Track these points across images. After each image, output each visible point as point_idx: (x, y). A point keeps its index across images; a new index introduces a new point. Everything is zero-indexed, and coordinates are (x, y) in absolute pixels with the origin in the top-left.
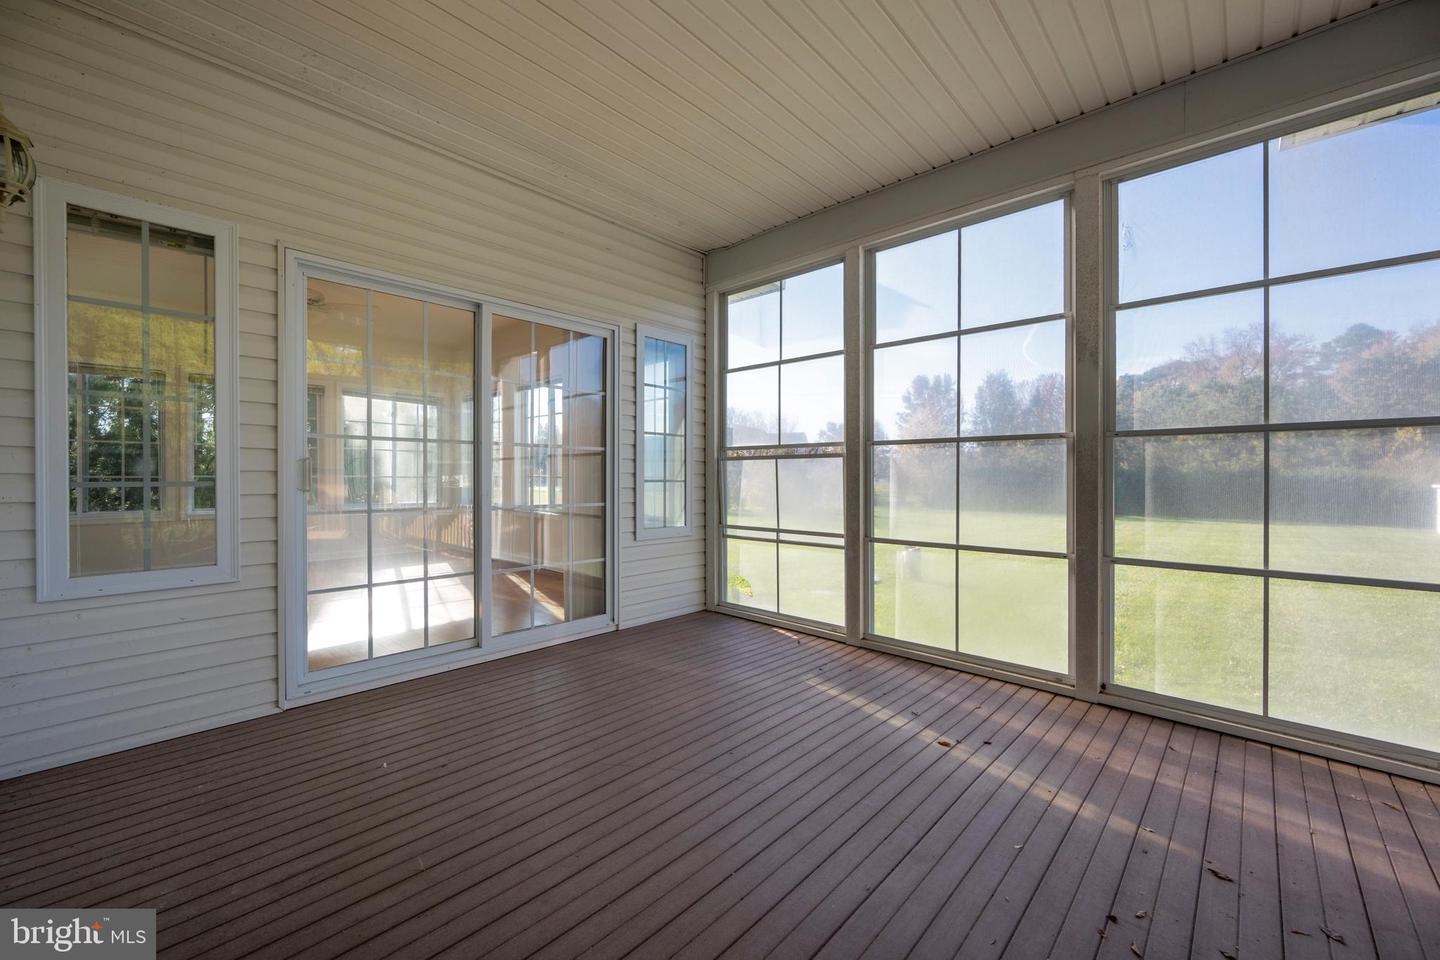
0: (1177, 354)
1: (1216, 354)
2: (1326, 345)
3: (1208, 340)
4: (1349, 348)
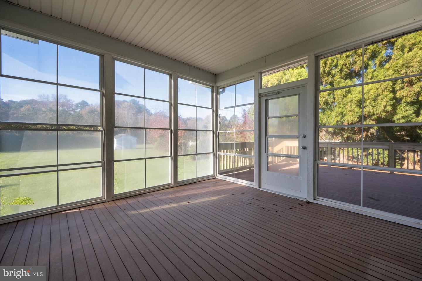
0: (36, 98)
1: (49, 100)
2: (77, 104)
3: (46, 96)
4: (82, 106)
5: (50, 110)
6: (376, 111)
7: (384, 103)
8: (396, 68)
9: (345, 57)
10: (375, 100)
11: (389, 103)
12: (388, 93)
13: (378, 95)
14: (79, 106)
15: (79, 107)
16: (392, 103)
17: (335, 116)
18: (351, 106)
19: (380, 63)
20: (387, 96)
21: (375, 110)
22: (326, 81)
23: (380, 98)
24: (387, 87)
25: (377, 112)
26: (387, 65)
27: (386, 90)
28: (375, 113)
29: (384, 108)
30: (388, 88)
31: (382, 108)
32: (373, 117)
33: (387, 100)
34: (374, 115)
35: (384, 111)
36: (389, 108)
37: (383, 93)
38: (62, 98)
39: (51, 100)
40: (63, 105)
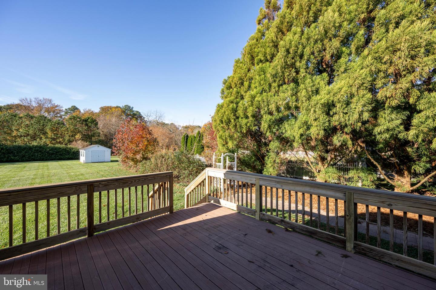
5: (27, 116)
6: (349, 119)
7: (359, 108)
8: (377, 55)
9: (313, 43)
10: (348, 104)
11: (366, 108)
12: (365, 92)
13: (352, 96)
14: (69, 111)
15: (69, 113)
16: (370, 108)
17: (299, 127)
18: (315, 111)
19: (357, 49)
20: (363, 95)
21: (347, 118)
22: (288, 77)
23: (354, 100)
24: (363, 83)
25: (350, 122)
26: (366, 52)
27: (362, 88)
28: (348, 123)
29: (360, 115)
30: (365, 85)
31: (356, 116)
32: (346, 130)
33: (363, 102)
34: (346, 126)
35: (359, 120)
36: (366, 116)
37: (358, 93)
38: (46, 103)
39: (34, 104)
40: (48, 110)
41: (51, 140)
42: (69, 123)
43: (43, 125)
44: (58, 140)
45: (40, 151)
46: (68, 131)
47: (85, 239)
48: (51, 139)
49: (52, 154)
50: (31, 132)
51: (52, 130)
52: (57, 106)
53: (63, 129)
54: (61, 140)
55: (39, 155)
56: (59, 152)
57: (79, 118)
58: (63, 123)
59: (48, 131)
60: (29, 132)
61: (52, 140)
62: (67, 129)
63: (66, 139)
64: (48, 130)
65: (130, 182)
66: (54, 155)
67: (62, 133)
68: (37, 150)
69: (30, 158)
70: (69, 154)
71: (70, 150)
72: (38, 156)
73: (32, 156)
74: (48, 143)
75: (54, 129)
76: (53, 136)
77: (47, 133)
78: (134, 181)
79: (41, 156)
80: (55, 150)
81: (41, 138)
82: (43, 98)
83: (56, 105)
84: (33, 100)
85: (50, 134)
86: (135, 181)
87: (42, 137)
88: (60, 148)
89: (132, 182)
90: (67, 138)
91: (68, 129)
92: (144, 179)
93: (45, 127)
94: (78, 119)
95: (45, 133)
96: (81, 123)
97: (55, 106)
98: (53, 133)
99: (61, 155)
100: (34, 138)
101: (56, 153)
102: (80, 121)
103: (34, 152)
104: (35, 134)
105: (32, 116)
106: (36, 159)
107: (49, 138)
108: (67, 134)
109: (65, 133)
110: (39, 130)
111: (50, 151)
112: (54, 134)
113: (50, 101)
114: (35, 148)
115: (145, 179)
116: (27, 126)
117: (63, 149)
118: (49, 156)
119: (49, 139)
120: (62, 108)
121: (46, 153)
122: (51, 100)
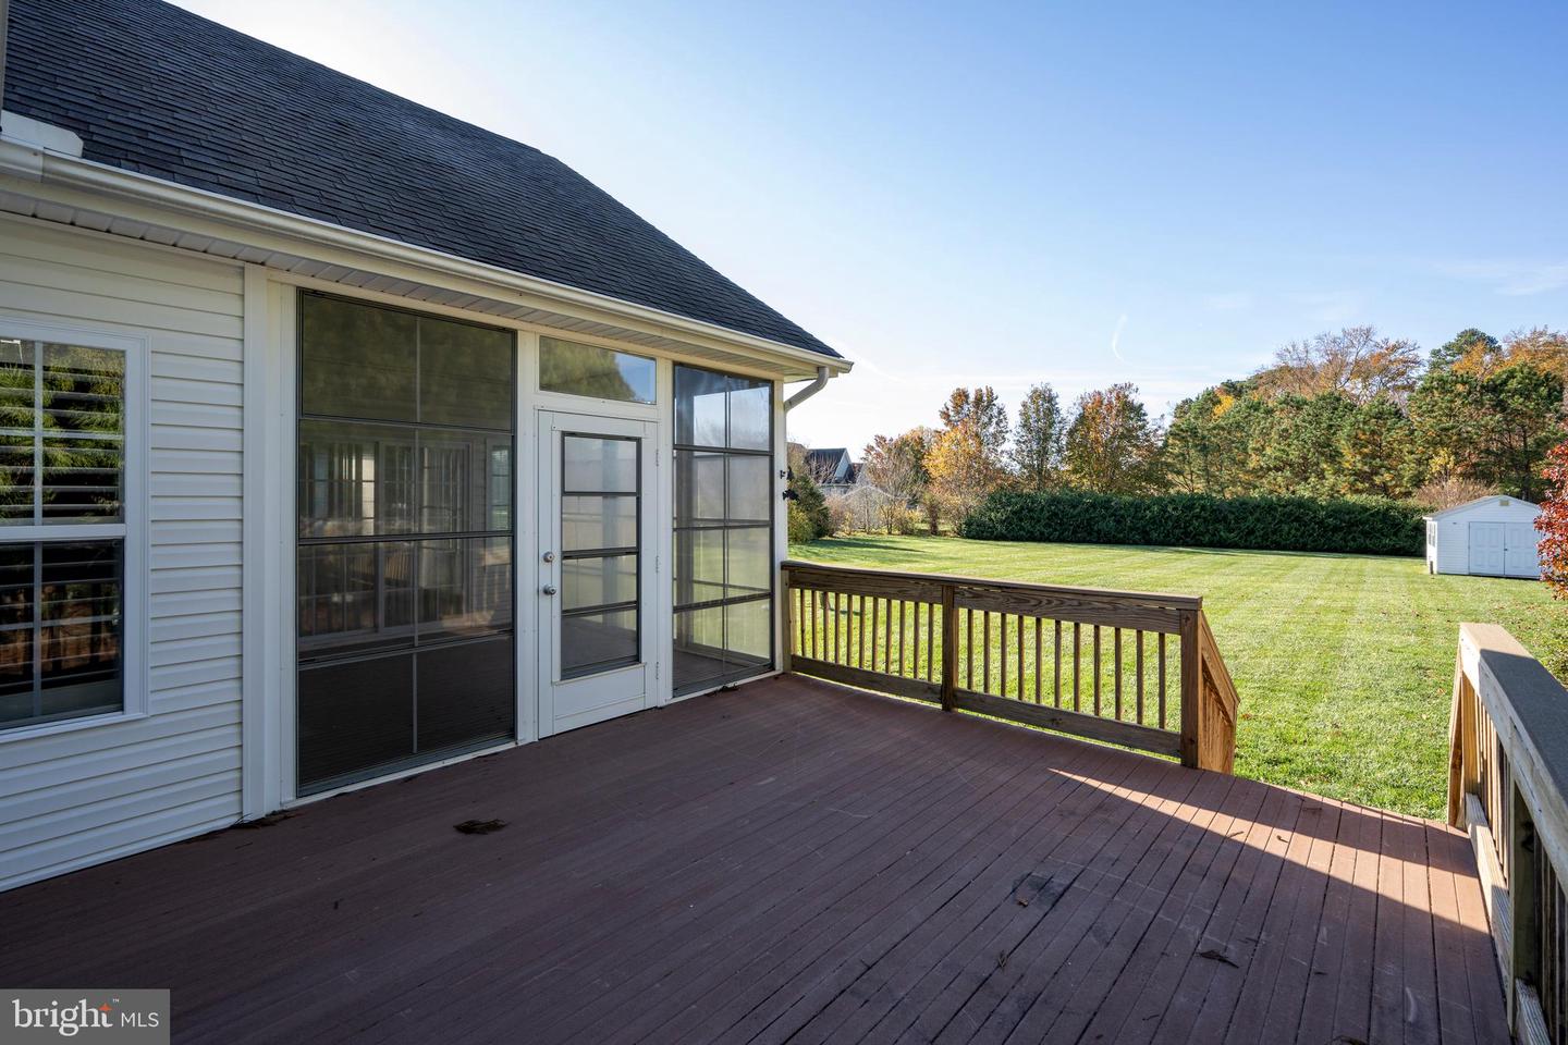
5: (1284, 402)
38: (1353, 346)
39: (1317, 359)
40: (1362, 371)
41: (1352, 478)
42: (1420, 408)
43: (1330, 426)
44: (1377, 480)
45: (1297, 519)
46: (1412, 442)
47: (935, 710)
48: (1354, 474)
49: (1336, 529)
50: (1294, 455)
51: (1356, 444)
52: (1394, 346)
53: (1397, 434)
54: (1387, 477)
55: (1293, 531)
56: (1363, 523)
57: (1464, 383)
58: (1397, 412)
59: (1343, 444)
60: (1288, 455)
61: (1356, 480)
62: (1412, 432)
63: (1407, 475)
64: (1343, 442)
65: (1033, 602)
66: (1341, 534)
67: (1393, 450)
68: (1290, 514)
69: (1267, 540)
70: (1395, 534)
71: (1406, 516)
72: (1289, 533)
73: (1274, 533)
74: (1343, 492)
75: (1363, 437)
76: (1359, 465)
77: (1342, 455)
78: (1045, 602)
79: (1299, 534)
80: (1347, 517)
81: (1321, 476)
82: (1344, 331)
83: (1392, 342)
84: (1313, 343)
85: (1350, 459)
86: (1049, 602)
87: (1323, 470)
88: (1367, 510)
89: (1041, 602)
90: (1408, 471)
91: (1416, 433)
92: (1076, 603)
93: (1334, 433)
94: (1460, 388)
95: (1334, 457)
96: (1470, 404)
97: (1387, 349)
98: (1360, 453)
99: (1365, 534)
100: (1302, 471)
101: (1349, 527)
102: (1469, 393)
103: (1281, 521)
104: (1305, 458)
105: (1298, 402)
106: (1283, 543)
107: (1346, 472)
108: (1412, 453)
109: (1401, 451)
110: (1317, 444)
111: (1330, 517)
112: (1365, 456)
113: (1368, 333)
114: (1285, 506)
115: (1080, 604)
116: (1284, 435)
117: (1378, 512)
118: (1322, 536)
119: (1345, 476)
120: (1415, 352)
121: (1317, 523)
122: (1368, 331)
